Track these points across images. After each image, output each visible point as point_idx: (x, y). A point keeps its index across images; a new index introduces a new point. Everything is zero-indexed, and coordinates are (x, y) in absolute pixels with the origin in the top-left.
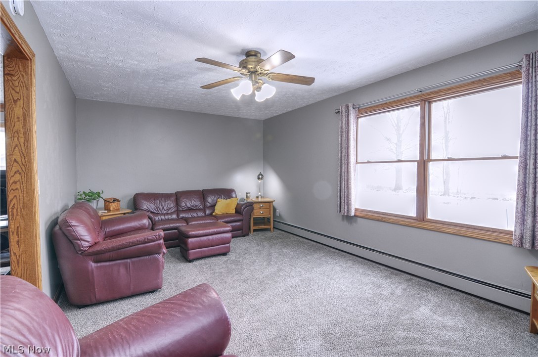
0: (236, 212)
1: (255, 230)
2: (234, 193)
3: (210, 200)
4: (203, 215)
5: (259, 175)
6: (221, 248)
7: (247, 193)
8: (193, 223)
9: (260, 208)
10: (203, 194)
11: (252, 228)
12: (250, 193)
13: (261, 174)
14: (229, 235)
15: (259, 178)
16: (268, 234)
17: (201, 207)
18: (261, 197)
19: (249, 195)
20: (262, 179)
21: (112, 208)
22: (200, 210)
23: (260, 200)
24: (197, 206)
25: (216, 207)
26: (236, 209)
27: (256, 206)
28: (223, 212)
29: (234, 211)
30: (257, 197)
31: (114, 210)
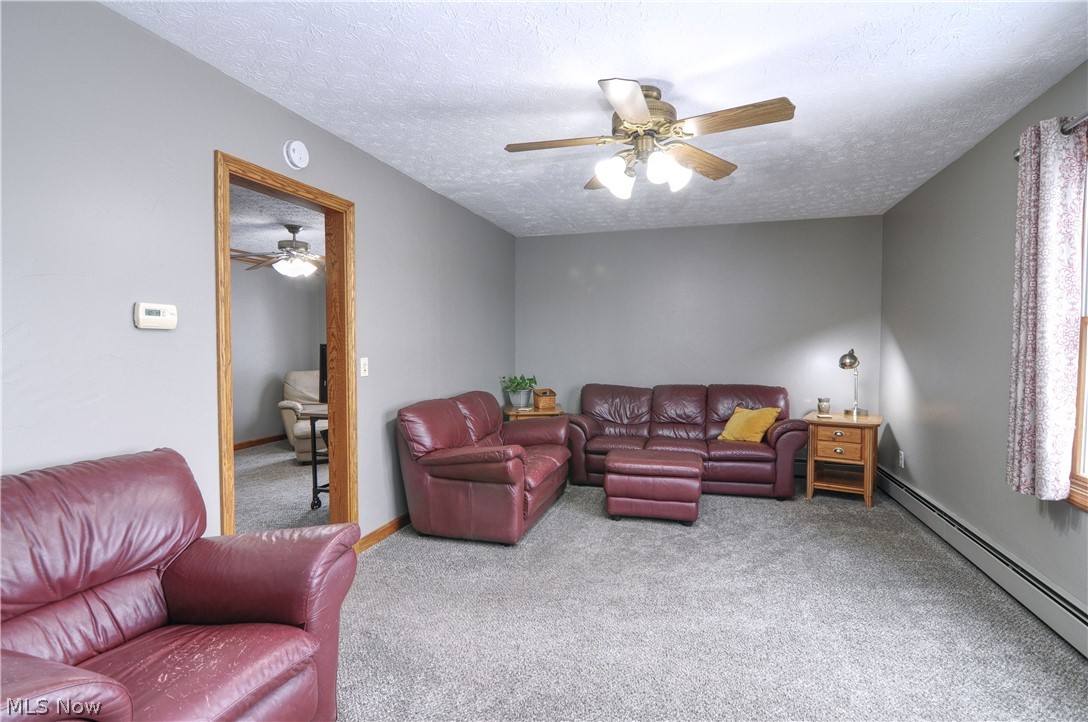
0: (765, 440)
1: (817, 492)
2: (782, 396)
3: (723, 408)
4: (701, 436)
5: (844, 357)
6: (673, 506)
7: (820, 400)
8: (659, 448)
9: (834, 440)
10: (708, 396)
11: (811, 483)
12: (828, 400)
13: (851, 355)
14: (696, 484)
15: (843, 365)
16: (853, 508)
17: (699, 420)
18: (858, 413)
19: (824, 404)
20: (851, 366)
21: (541, 406)
22: (695, 425)
23: (854, 419)
24: (689, 417)
25: (730, 425)
26: (766, 432)
27: (823, 432)
28: (737, 436)
29: (758, 438)
30: (848, 413)
31: (545, 409)
